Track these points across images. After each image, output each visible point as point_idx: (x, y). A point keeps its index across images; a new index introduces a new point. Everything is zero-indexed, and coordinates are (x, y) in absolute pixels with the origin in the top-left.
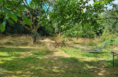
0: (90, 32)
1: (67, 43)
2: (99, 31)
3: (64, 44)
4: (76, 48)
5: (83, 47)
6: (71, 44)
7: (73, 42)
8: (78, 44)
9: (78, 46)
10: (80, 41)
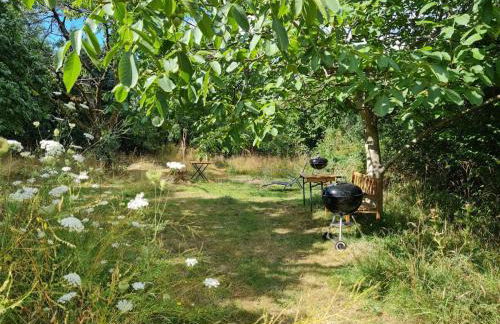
0: (283, 138)
1: (210, 174)
2: (314, 132)
3: (201, 174)
4: (237, 183)
5: (256, 181)
6: (224, 176)
7: (229, 169)
8: (244, 173)
9: (242, 178)
10: (253, 164)
